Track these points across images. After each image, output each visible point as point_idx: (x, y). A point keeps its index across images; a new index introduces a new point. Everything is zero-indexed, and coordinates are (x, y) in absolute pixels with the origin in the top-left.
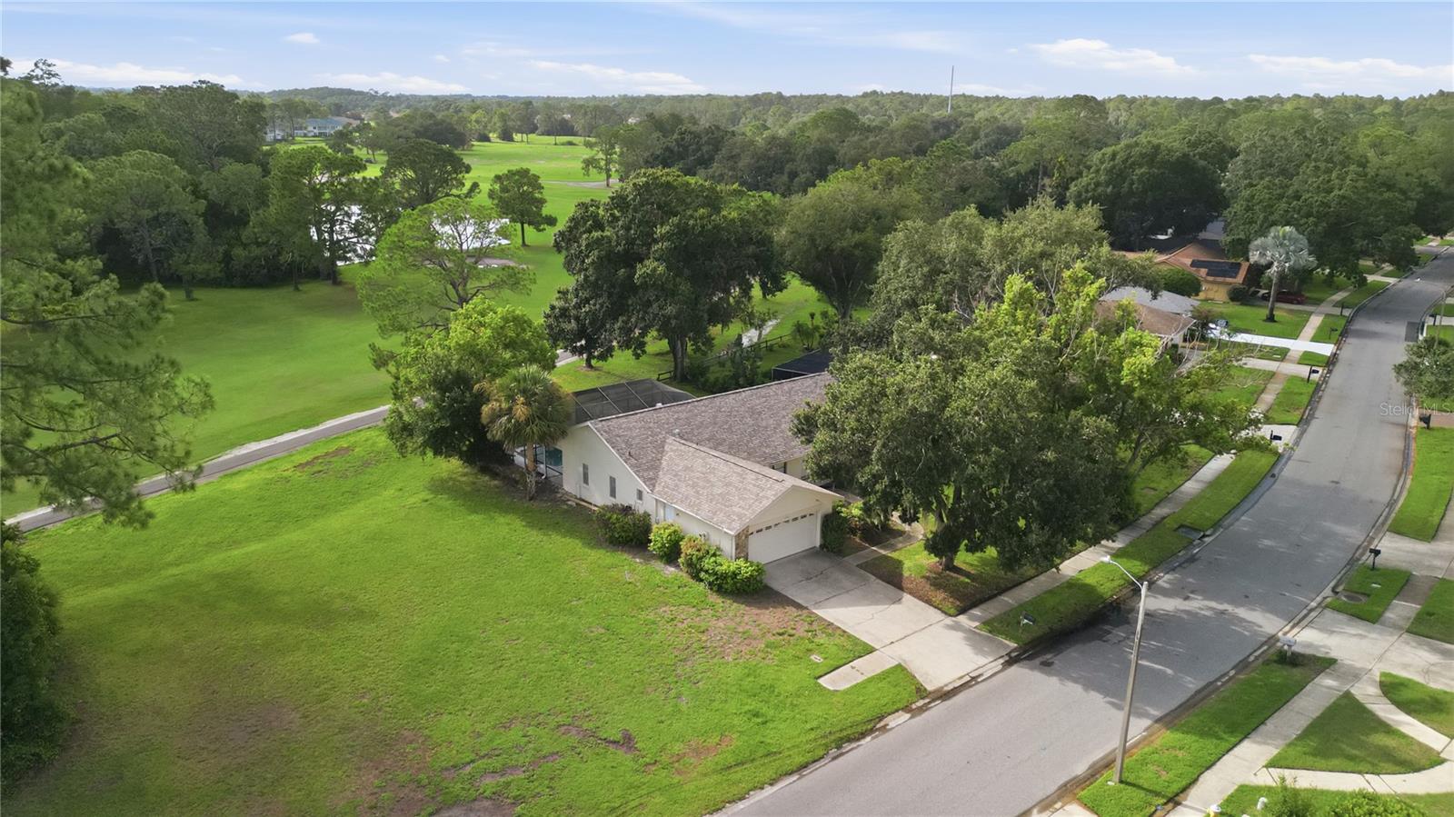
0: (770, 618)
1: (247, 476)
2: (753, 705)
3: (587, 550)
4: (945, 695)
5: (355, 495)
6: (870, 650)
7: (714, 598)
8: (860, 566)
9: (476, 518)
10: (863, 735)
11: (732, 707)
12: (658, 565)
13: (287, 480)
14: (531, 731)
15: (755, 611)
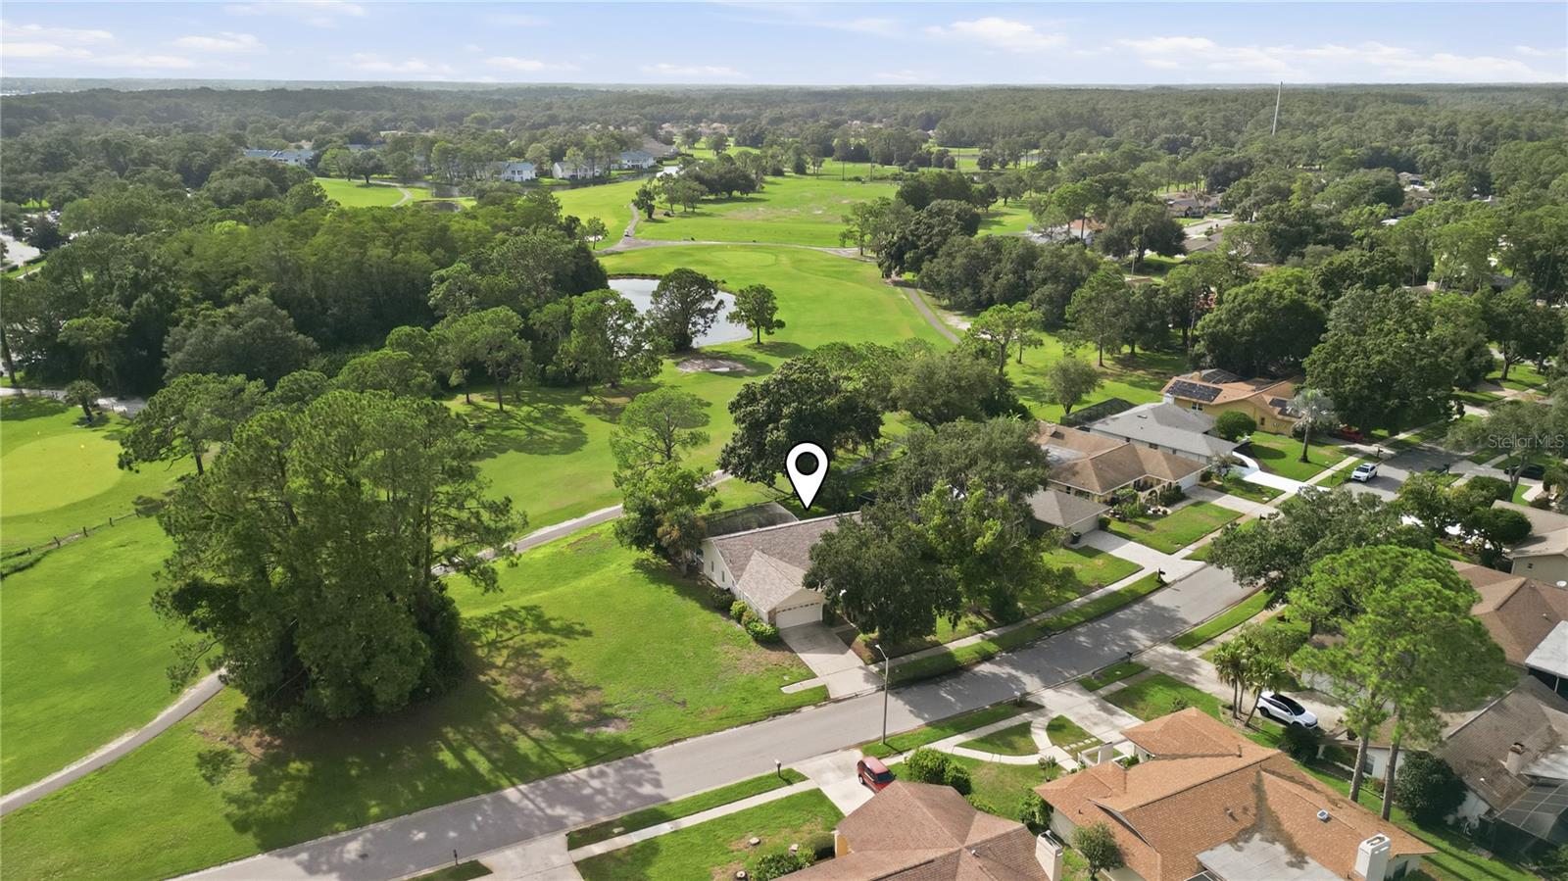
0: (775, 656)
1: (543, 550)
2: (744, 695)
3: (702, 611)
4: (837, 701)
5: (597, 566)
6: (814, 676)
7: (753, 644)
8: (837, 634)
9: (653, 587)
10: (788, 713)
11: (736, 694)
12: (733, 622)
13: (562, 553)
14: (645, 695)
15: (769, 652)
